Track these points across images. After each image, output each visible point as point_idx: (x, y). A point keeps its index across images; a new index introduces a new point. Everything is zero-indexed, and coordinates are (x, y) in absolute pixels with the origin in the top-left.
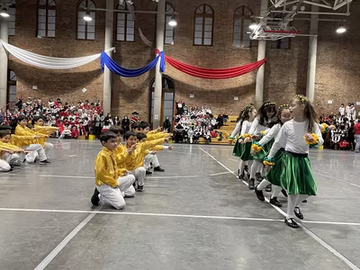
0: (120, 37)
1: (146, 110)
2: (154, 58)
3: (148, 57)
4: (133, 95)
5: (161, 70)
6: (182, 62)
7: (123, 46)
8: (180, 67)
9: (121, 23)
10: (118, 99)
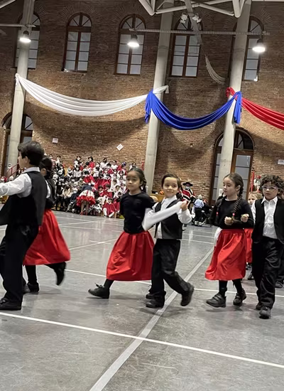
0: (177, 71)
1: (207, 180)
2: (224, 102)
3: (216, 100)
4: (188, 157)
5: (235, 120)
6: (269, 108)
7: (179, 84)
8: (266, 117)
9: (179, 50)
10: (166, 163)
